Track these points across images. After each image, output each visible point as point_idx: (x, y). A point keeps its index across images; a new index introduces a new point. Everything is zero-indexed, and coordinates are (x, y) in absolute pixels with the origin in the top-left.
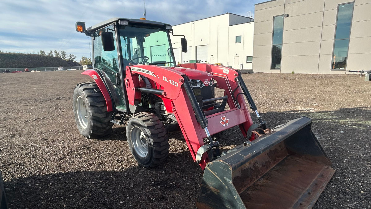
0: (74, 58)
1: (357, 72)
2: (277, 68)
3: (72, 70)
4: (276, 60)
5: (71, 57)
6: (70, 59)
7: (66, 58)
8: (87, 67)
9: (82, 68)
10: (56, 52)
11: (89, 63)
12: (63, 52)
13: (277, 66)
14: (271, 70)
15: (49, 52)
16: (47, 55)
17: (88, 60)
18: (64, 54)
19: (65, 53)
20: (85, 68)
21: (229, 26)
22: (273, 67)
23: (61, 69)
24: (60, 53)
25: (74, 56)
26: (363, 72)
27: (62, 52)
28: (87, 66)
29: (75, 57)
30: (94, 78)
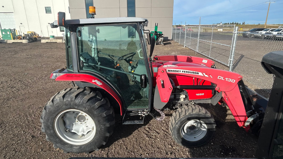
30: (97, 83)
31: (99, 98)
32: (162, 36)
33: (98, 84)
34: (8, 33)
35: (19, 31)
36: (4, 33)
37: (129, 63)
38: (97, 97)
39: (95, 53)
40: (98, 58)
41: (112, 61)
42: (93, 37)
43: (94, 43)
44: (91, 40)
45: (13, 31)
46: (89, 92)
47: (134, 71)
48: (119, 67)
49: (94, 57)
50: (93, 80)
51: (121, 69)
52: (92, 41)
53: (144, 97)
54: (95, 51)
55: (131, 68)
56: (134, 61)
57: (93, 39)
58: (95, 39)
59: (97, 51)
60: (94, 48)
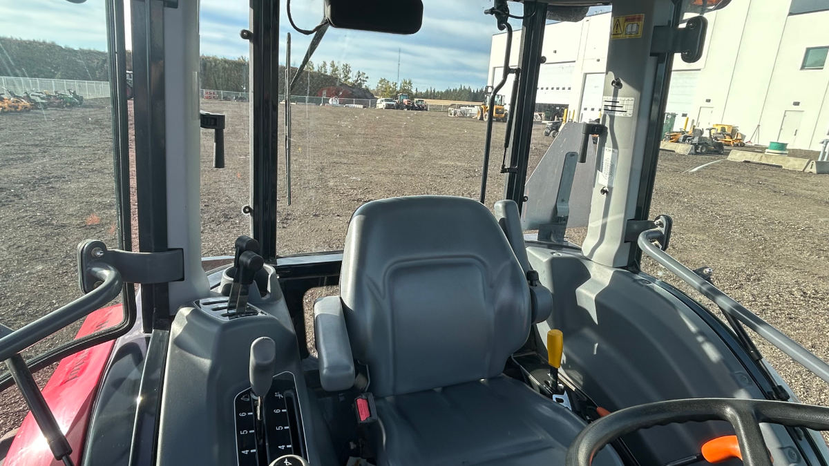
0: (365, 79)
3: (356, 106)
5: (359, 76)
6: (358, 80)
7: (349, 78)
8: (384, 103)
9: (374, 104)
10: (333, 65)
11: (391, 92)
12: (347, 65)
15: (321, 64)
16: (316, 70)
17: (392, 85)
18: (347, 69)
19: (350, 67)
20: (381, 104)
21: (790, 14)
23: (335, 103)
24: (340, 67)
25: (366, 76)
27: (344, 65)
28: (386, 100)
29: (367, 78)
39: (604, 227)
40: (610, 272)
42: (615, 95)
43: (615, 146)
44: (604, 118)
49: (588, 259)
54: (606, 214)
57: (617, 114)
58: (630, 113)
59: (622, 215)
60: (603, 191)
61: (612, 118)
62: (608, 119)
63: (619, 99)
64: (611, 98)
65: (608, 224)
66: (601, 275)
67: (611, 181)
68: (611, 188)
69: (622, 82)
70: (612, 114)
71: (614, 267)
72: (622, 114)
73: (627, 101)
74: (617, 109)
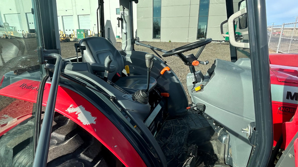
1: (217, 41)
2: (157, 38)
4: (157, 31)
13: (157, 36)
14: (153, 39)
22: (154, 37)
26: (222, 41)
30: (78, 118)
31: (87, 158)
32: (241, 38)
33: (82, 121)
34: (82, 33)
35: (92, 32)
36: (79, 33)
37: (190, 64)
38: (82, 155)
39: (127, 42)
40: (131, 52)
41: (157, 59)
42: (124, 11)
43: (126, 22)
44: (122, 16)
45: (85, 31)
46: (64, 137)
47: (202, 87)
48: (170, 72)
49: (125, 50)
50: (71, 106)
51: (174, 77)
52: (123, 18)
53: (223, 162)
54: (127, 39)
55: (195, 78)
56: (204, 64)
57: (125, 15)
58: (128, 15)
59: (130, 38)
60: (125, 34)
61: (124, 16)
62: (123, 16)
63: (125, 11)
64: (123, 12)
65: (128, 41)
66: (129, 53)
67: (126, 31)
68: (127, 33)
69: (125, 7)
70: (124, 15)
71: (131, 51)
72: (126, 15)
73: (127, 12)
74: (125, 14)
